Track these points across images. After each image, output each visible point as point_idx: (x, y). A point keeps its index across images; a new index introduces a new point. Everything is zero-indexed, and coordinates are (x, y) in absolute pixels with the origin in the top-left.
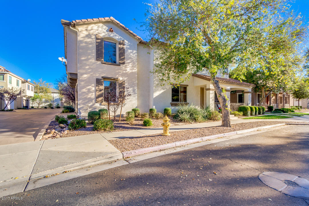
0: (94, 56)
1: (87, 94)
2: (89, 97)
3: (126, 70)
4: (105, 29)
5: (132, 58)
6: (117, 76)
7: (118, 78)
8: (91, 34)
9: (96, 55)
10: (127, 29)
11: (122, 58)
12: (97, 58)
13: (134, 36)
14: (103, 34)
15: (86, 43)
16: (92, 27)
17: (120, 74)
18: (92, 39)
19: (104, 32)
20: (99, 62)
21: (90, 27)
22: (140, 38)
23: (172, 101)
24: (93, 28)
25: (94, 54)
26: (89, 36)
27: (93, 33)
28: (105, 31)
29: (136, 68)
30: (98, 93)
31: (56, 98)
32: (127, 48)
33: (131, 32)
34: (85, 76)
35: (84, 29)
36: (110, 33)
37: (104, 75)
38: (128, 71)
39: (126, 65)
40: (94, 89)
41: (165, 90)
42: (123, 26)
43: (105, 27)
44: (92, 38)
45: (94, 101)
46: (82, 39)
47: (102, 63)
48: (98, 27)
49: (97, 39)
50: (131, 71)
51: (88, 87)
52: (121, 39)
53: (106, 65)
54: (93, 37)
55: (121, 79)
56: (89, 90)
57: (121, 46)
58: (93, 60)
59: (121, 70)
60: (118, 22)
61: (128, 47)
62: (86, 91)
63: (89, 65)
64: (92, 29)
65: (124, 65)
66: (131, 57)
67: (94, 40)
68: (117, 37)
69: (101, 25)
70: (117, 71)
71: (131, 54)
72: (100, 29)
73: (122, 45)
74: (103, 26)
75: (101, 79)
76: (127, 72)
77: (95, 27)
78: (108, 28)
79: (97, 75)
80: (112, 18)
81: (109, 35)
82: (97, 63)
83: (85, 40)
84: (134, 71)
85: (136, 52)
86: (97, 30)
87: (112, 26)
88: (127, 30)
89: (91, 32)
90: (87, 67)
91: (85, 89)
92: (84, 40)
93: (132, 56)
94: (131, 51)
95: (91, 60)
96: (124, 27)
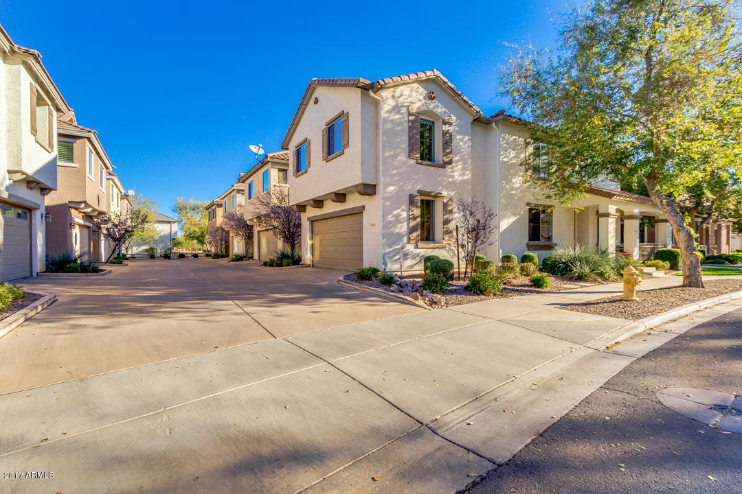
0: (404, 148)
1: (395, 226)
2: (397, 231)
3: (453, 177)
4: (421, 95)
5: (463, 152)
6: (440, 188)
7: (441, 194)
8: (400, 105)
9: (409, 146)
10: (459, 93)
11: (448, 151)
12: (410, 152)
13: (470, 106)
14: (419, 104)
15: (393, 122)
16: (403, 91)
17: (444, 183)
18: (402, 114)
19: (420, 100)
20: (412, 162)
21: (398, 91)
22: (478, 110)
23: (530, 240)
24: (404, 93)
25: (405, 146)
26: (396, 109)
27: (403, 103)
28: (422, 98)
29: (468, 172)
30: (412, 223)
31: (162, 234)
32: (454, 131)
33: (465, 98)
34: (391, 188)
35: (389, 96)
36: (429, 102)
37: (420, 186)
38: (457, 177)
39: (453, 167)
40: (404, 215)
41: (518, 216)
42: (453, 86)
43: (421, 89)
44: (402, 112)
45: (405, 239)
46: (386, 115)
47: (417, 163)
48: (411, 91)
49: (410, 114)
50: (460, 178)
51: (395, 212)
52: (445, 112)
53: (424, 167)
54: (404, 110)
55: (445, 193)
56: (397, 216)
57: (446, 128)
58: (403, 157)
59: (446, 176)
60: (446, 80)
61: (457, 129)
62: (392, 219)
63: (397, 168)
64: (401, 95)
65: (451, 166)
66: (460, 149)
67: (405, 115)
68: (440, 110)
69: (415, 85)
70: (439, 179)
71: (461, 143)
72: (414, 94)
73: (448, 126)
74: (418, 88)
75: (417, 196)
76: (454, 179)
77: (405, 90)
78: (426, 92)
79: (409, 187)
80: (437, 73)
81: (428, 107)
82: (410, 163)
83: (392, 118)
84: (465, 177)
85: (469, 140)
86: (410, 97)
87: (433, 87)
88: (459, 95)
89: (401, 100)
90: (395, 172)
91: (391, 216)
92: (389, 117)
93: (463, 148)
94: (461, 137)
95: (399, 158)
96: (455, 89)
